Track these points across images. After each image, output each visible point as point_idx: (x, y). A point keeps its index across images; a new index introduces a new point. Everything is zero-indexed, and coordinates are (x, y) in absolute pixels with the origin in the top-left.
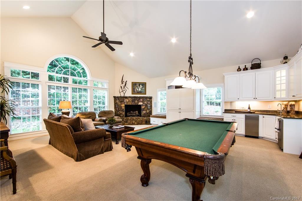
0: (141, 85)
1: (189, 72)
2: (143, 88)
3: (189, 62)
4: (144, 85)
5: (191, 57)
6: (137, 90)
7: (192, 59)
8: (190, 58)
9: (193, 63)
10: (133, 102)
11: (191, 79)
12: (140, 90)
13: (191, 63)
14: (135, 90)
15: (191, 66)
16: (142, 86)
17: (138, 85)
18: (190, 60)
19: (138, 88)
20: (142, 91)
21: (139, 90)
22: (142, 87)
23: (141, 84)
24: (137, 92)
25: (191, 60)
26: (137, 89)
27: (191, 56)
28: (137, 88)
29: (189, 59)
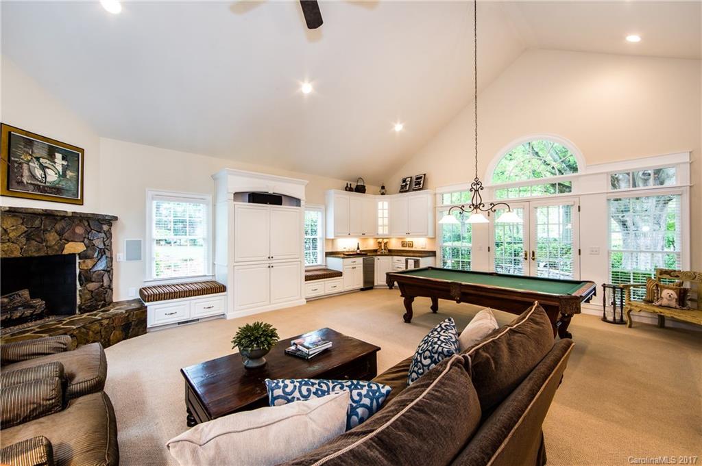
0: (58, 156)
2: (69, 174)
4: (73, 156)
6: (33, 176)
10: (29, 238)
12: (52, 177)
14: (26, 173)
16: (63, 159)
17: (40, 151)
19: (43, 168)
20: (63, 184)
21: (49, 179)
22: (65, 169)
23: (59, 151)
24: (37, 187)
26: (38, 173)
28: (35, 165)
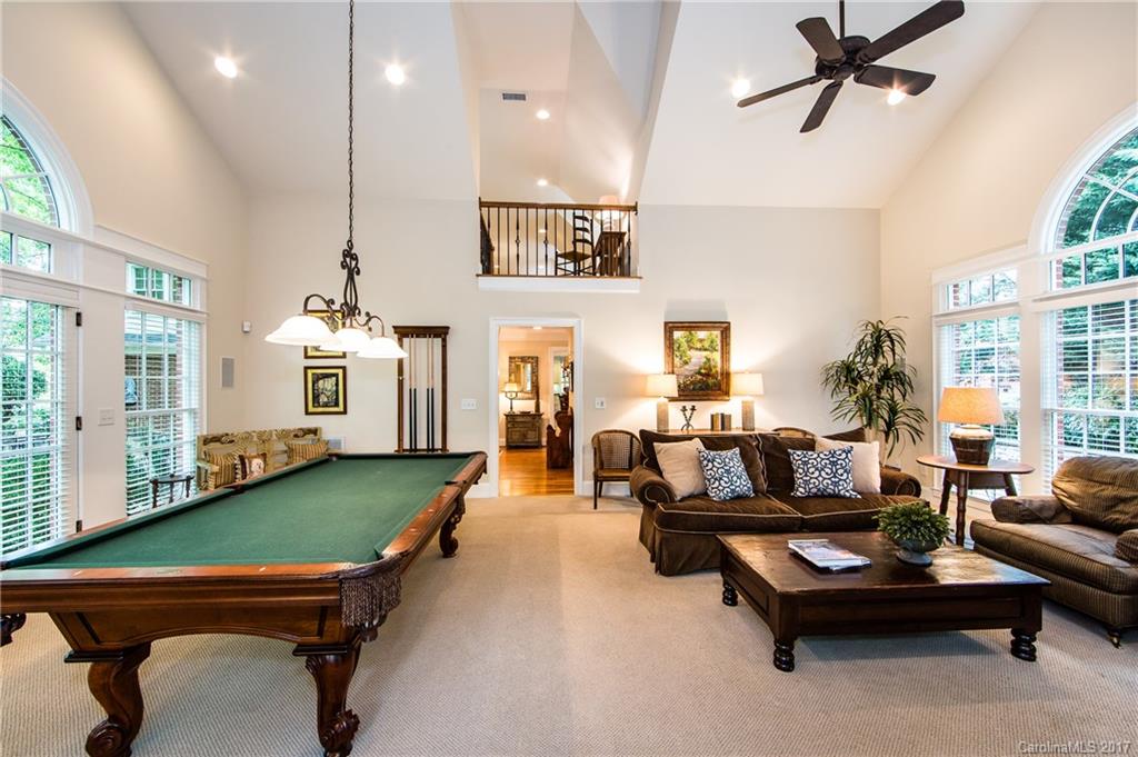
1: (343, 301)
3: (343, 267)
5: (353, 252)
7: (354, 258)
8: (349, 254)
9: (359, 270)
11: (351, 326)
13: (353, 272)
15: (351, 278)
18: (348, 260)
25: (354, 263)
27: (351, 249)
29: (345, 256)
